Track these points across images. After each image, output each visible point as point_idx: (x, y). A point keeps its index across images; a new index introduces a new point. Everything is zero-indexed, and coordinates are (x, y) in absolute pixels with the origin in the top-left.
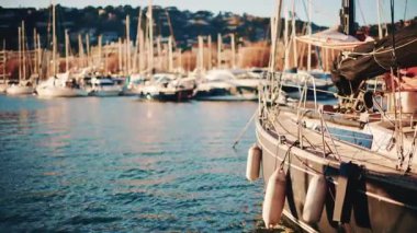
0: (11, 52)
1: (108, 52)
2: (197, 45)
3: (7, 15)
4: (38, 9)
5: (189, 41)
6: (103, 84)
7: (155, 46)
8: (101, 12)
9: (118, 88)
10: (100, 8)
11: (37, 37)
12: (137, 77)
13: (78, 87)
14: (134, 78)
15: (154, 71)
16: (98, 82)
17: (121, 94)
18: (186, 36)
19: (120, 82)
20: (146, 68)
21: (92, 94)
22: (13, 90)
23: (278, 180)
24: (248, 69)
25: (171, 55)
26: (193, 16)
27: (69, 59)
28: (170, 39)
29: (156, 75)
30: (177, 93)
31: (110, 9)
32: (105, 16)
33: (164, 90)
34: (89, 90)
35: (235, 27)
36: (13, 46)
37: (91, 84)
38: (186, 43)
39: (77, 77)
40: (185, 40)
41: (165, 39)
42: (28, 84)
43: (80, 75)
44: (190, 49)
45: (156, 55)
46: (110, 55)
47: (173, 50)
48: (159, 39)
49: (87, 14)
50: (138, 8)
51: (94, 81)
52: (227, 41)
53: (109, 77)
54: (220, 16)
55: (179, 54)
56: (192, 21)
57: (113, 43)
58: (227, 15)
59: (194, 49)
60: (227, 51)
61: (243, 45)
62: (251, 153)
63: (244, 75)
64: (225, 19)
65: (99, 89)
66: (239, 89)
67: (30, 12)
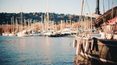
0: (9, 25)
1: (36, 25)
2: (60, 23)
3: (8, 15)
4: (16, 13)
5: (58, 22)
6: (35, 33)
7: (49, 23)
8: (34, 14)
9: (39, 34)
10: (34, 13)
11: (17, 21)
12: (45, 31)
13: (28, 34)
14: (44, 31)
15: (49, 29)
16: (34, 32)
17: (40, 36)
18: (57, 21)
19: (40, 33)
20: (47, 29)
21: (32, 36)
22: (10, 35)
23: (80, 45)
24: (74, 29)
25: (53, 26)
26: (59, 15)
27: (25, 27)
28: (53, 21)
29: (50, 30)
30: (56, 35)
31: (36, 13)
32: (35, 15)
33: (52, 34)
34: (31, 35)
35: (71, 18)
36: (10, 23)
37: (32, 33)
38: (57, 23)
39: (28, 31)
40: (57, 22)
41: (52, 22)
42: (14, 33)
43: (29, 31)
44: (58, 24)
45: (49, 26)
46: (36, 26)
47: (54, 24)
48: (50, 21)
49: (30, 15)
50: (44, 13)
51: (33, 32)
52: (69, 22)
53: (37, 31)
54: (67, 15)
55: (55, 25)
56: (59, 17)
57: (37, 23)
58: (69, 15)
59: (59, 24)
60: (69, 25)
61: (73, 23)
62: (74, 41)
63: (73, 30)
64: (68, 16)
65: (34, 34)
66: (72, 34)
67: (14, 14)
